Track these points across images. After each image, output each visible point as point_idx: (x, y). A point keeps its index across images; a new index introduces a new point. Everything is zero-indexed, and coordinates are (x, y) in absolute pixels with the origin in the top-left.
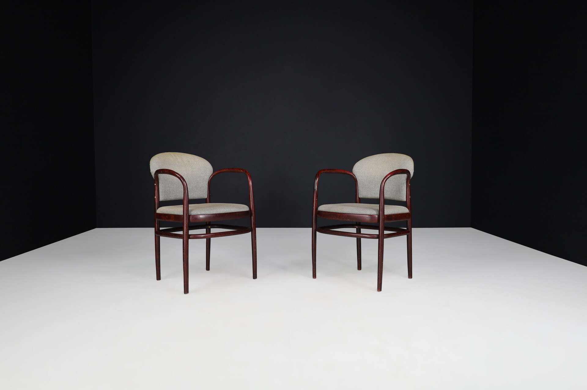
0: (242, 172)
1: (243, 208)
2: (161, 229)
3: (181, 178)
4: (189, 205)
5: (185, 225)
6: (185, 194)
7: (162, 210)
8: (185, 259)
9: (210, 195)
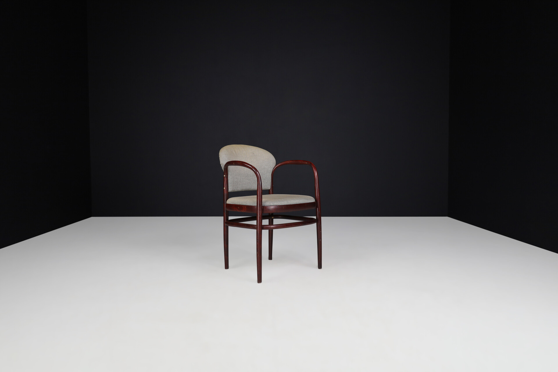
1: (309, 199)
2: (230, 218)
3: (253, 169)
4: (263, 196)
5: (258, 215)
6: (259, 185)
7: (231, 201)
8: (258, 249)
9: (272, 186)
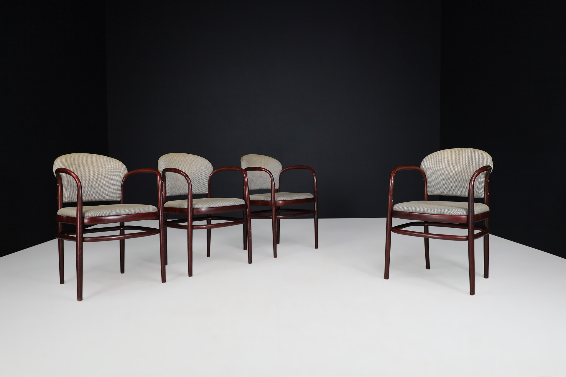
0: (238, 170)
1: (240, 202)
2: (168, 220)
3: (185, 176)
4: (193, 199)
5: (189, 217)
6: (189, 189)
8: (189, 247)
9: (210, 190)
